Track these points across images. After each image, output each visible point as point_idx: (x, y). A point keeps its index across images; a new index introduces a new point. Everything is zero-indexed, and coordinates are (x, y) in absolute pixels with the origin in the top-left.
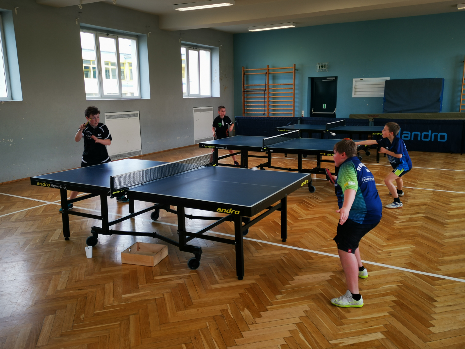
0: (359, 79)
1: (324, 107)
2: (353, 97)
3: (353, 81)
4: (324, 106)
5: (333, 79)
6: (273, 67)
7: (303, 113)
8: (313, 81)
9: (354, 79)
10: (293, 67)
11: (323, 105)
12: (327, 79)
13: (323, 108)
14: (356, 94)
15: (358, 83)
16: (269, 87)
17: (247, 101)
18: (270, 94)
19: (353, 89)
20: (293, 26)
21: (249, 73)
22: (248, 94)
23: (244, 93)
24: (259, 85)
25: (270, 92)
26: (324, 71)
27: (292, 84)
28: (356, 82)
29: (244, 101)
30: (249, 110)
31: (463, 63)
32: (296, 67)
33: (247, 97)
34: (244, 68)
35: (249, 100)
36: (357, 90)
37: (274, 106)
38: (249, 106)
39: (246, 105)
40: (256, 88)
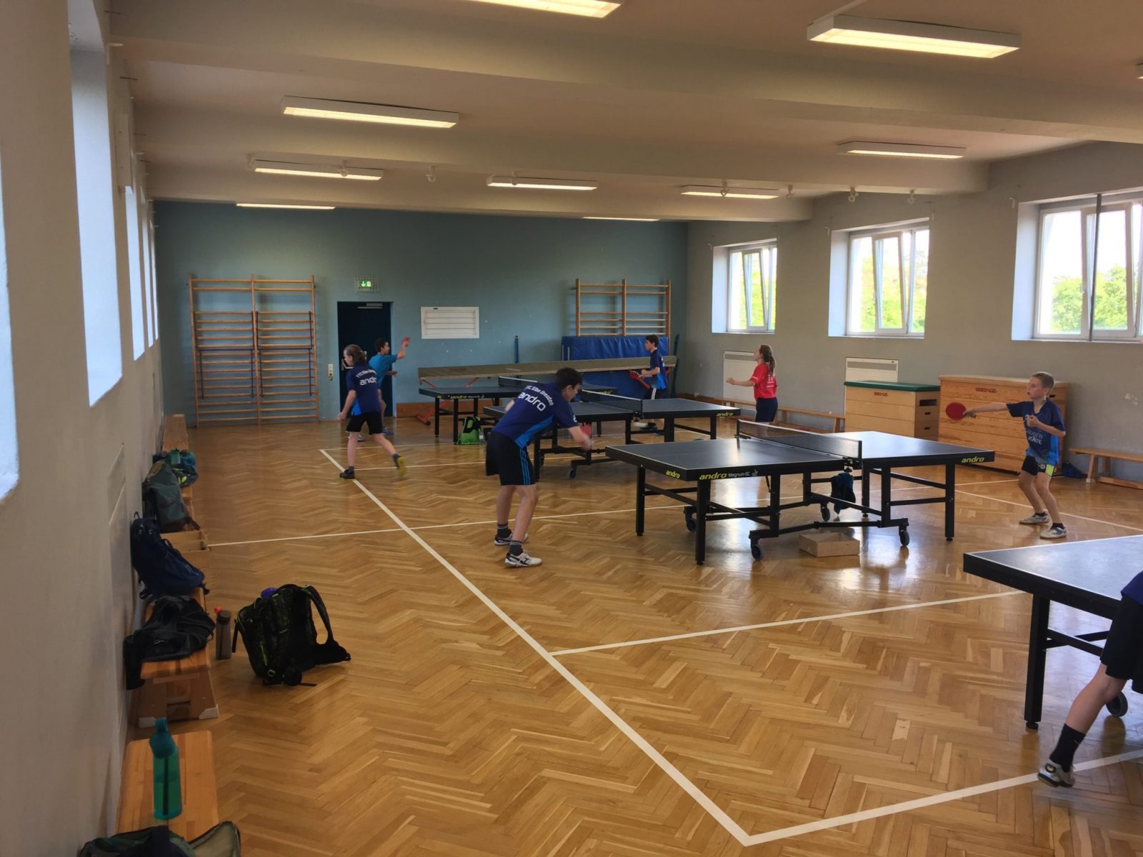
0: (432, 308)
2: (423, 338)
3: (422, 311)
5: (378, 306)
6: (260, 277)
7: (332, 369)
8: (342, 307)
9: (422, 308)
10: (312, 281)
12: (368, 305)
14: (428, 333)
15: (430, 315)
16: (257, 318)
17: (200, 346)
18: (259, 333)
19: (422, 324)
20: (333, 208)
21: (201, 287)
22: (202, 331)
23: (195, 330)
24: (233, 313)
25: (259, 328)
26: (368, 292)
27: (310, 314)
28: (427, 313)
29: (196, 347)
30: (208, 366)
31: (575, 291)
32: (315, 280)
33: (199, 338)
34: (194, 276)
35: (206, 345)
36: (429, 326)
37: (269, 357)
38: (207, 358)
39: (201, 355)
40: (225, 319)
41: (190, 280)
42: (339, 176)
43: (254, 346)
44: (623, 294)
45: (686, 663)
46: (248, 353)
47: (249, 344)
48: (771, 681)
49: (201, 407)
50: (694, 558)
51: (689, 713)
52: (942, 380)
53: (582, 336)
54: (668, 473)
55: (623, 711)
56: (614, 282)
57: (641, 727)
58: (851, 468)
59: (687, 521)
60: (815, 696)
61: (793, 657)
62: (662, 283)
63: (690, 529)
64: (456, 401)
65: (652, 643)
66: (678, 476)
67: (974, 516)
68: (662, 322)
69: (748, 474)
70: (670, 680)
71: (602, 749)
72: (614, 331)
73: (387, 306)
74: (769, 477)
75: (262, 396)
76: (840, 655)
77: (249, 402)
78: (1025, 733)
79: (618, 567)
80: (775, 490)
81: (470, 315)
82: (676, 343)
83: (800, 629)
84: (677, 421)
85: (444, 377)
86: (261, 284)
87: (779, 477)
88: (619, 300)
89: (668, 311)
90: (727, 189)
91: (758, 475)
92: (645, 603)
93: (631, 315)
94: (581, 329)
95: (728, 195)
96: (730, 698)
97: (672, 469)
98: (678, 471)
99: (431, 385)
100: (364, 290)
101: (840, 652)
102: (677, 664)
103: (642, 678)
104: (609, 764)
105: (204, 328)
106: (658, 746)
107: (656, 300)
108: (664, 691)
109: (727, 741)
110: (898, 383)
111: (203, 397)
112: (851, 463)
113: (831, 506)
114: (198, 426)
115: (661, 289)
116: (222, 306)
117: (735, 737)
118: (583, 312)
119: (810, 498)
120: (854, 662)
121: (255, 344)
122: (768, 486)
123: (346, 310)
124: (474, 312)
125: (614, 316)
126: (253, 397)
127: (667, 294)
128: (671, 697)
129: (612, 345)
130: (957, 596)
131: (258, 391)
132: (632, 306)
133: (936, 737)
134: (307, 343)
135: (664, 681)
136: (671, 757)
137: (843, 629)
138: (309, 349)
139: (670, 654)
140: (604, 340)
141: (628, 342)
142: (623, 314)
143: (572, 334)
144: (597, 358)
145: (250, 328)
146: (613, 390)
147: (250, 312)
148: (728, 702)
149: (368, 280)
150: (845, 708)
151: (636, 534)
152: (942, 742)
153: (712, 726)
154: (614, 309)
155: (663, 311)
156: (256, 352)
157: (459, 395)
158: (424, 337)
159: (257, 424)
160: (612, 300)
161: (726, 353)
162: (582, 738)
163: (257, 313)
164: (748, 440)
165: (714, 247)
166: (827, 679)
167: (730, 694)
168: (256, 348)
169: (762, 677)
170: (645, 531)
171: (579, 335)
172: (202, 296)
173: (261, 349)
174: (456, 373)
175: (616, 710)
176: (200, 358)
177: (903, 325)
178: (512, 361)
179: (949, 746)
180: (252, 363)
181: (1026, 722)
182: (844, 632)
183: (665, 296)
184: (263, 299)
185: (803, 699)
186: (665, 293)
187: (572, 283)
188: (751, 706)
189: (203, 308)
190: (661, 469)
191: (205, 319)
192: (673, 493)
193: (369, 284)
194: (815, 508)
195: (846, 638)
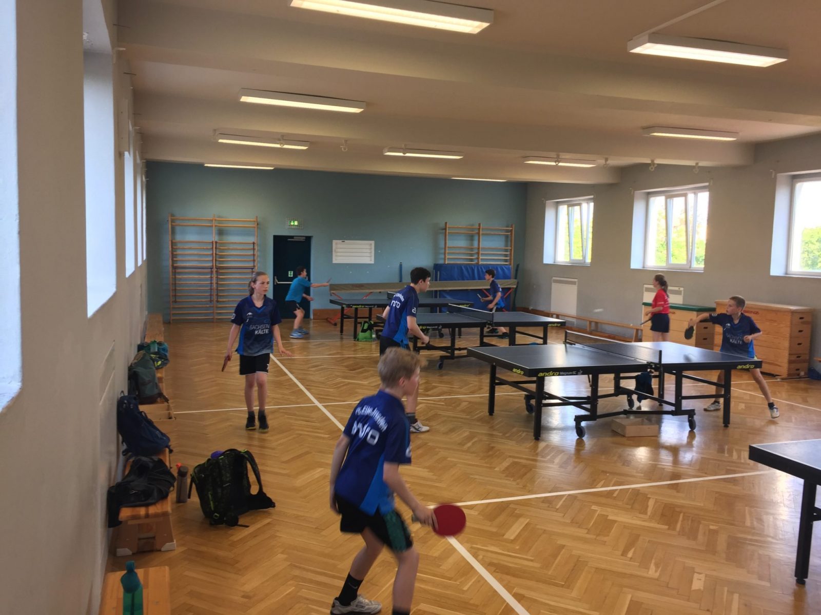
0: (341, 241)
1: (291, 275)
3: (333, 243)
4: (291, 273)
5: (302, 239)
6: (219, 217)
8: (278, 240)
9: (334, 241)
10: (256, 220)
11: (289, 272)
12: (295, 238)
13: (289, 276)
14: (337, 259)
15: (339, 246)
16: (216, 245)
17: (175, 265)
18: (217, 256)
19: (334, 253)
20: (272, 168)
21: (178, 222)
22: (176, 254)
23: (172, 254)
24: (199, 242)
25: (217, 253)
26: (294, 229)
27: (254, 243)
28: (337, 245)
29: (173, 266)
30: (180, 279)
31: (444, 231)
32: (258, 220)
33: (175, 259)
34: (172, 215)
35: (179, 264)
36: (339, 254)
37: (223, 274)
38: (180, 273)
39: (175, 272)
40: (193, 246)
41: (170, 218)
42: (278, 146)
43: (213, 266)
44: (479, 233)
45: (528, 520)
46: (209, 270)
47: (210, 264)
48: (595, 537)
49: (174, 308)
50: (533, 434)
51: (532, 561)
52: (718, 304)
53: (448, 264)
54: (514, 370)
55: (481, 557)
56: (473, 225)
57: (495, 571)
58: (653, 370)
59: (526, 405)
60: (630, 551)
61: (611, 517)
62: (507, 227)
63: (528, 411)
64: (356, 309)
65: (502, 502)
66: (522, 373)
67: (744, 408)
68: (507, 254)
69: (575, 373)
70: (516, 533)
71: (465, 589)
72: (471, 260)
73: (308, 239)
74: (591, 376)
75: (218, 301)
76: (647, 517)
77: (208, 306)
78: (795, 587)
79: (475, 439)
80: (594, 385)
81: (368, 247)
82: (517, 270)
83: (615, 495)
84: (518, 329)
85: (348, 292)
86: (220, 222)
87: (598, 376)
88: (476, 238)
89: (511, 247)
90: (559, 160)
91: (583, 374)
92: (496, 469)
93: (484, 249)
94: (448, 258)
95: (560, 164)
96: (564, 550)
97: (518, 368)
98: (522, 369)
99: (338, 296)
100: (293, 227)
101: (646, 513)
102: (521, 520)
103: (494, 530)
104: (471, 602)
105: (179, 252)
106: (509, 588)
107: (503, 239)
108: (512, 541)
109: (562, 586)
110: (683, 305)
111: (175, 302)
112: (653, 366)
113: (635, 397)
114: (171, 322)
115: (507, 231)
116: (191, 237)
117: (568, 583)
118: (450, 246)
119: (619, 391)
120: (658, 524)
121: (214, 264)
122: (590, 382)
123: (279, 241)
124: (371, 244)
125: (472, 249)
126: (211, 302)
127: (511, 234)
128: (517, 548)
129: (470, 271)
130: (735, 472)
131: (215, 298)
132: (486, 243)
133: (726, 589)
134: (251, 265)
135: (511, 534)
136: (519, 598)
137: (649, 496)
138: (252, 269)
139: (516, 512)
140: (465, 267)
141: (481, 268)
142: (479, 248)
143: (441, 262)
144: (459, 280)
145: (210, 252)
146: (471, 304)
147: (211, 241)
148: (562, 553)
149: (296, 220)
150: (653, 561)
151: (488, 414)
152: (731, 593)
153: (550, 573)
154: (472, 245)
155: (507, 247)
156: (214, 270)
157: (358, 305)
158: (334, 261)
159: (213, 322)
160: (471, 237)
161: (554, 278)
162: (450, 579)
163: (216, 242)
164: (573, 346)
165: (547, 201)
166: (638, 536)
167: (563, 546)
168: (214, 267)
169: (587, 533)
170: (495, 412)
171: (446, 263)
172: (178, 229)
173: (218, 268)
174: (357, 288)
175: (475, 556)
176: (175, 273)
177: (687, 262)
178: (397, 280)
179: (736, 596)
180: (211, 277)
181: (796, 578)
182: (650, 498)
183: (510, 236)
184: (221, 232)
185: (620, 553)
186: (509, 234)
187: (443, 225)
188: (579, 557)
189: (178, 238)
190: (510, 367)
191: (179, 246)
192: (516, 384)
193: (296, 223)
194: (623, 398)
195: (651, 503)
